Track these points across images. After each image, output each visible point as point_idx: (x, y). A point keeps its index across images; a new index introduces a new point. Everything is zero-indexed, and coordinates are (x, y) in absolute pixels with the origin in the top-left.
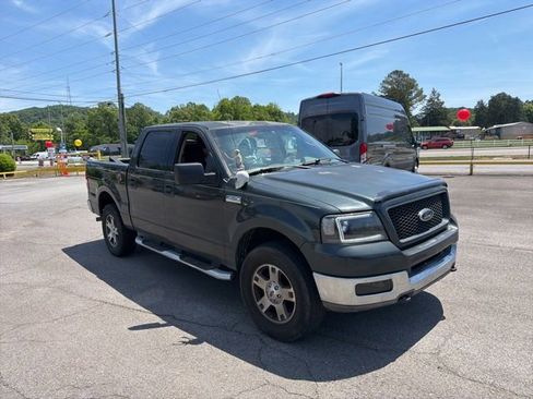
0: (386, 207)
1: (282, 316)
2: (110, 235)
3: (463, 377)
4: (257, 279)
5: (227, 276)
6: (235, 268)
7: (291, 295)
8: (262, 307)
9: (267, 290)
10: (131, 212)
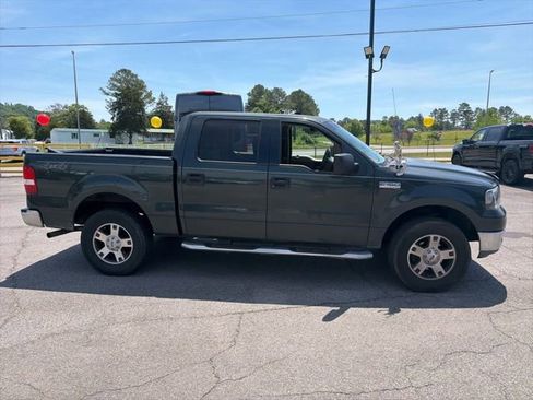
5: (370, 255)
6: (378, 247)
7: (451, 254)
8: (418, 271)
9: (425, 256)
10: (181, 213)
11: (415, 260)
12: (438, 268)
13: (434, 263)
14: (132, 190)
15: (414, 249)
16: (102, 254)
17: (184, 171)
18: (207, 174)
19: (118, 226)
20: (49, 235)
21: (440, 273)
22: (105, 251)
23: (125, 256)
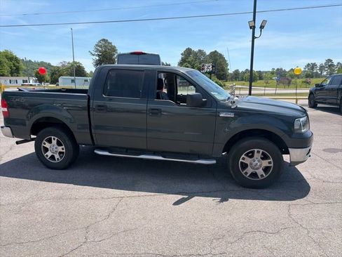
5: (214, 162)
7: (270, 163)
8: (246, 173)
9: (251, 164)
10: (93, 131)
11: (245, 166)
12: (260, 172)
13: (258, 169)
14: (63, 115)
15: (243, 159)
16: (47, 156)
17: (94, 103)
18: (108, 106)
19: (56, 138)
20: (17, 143)
21: (262, 176)
22: (49, 154)
23: (61, 157)
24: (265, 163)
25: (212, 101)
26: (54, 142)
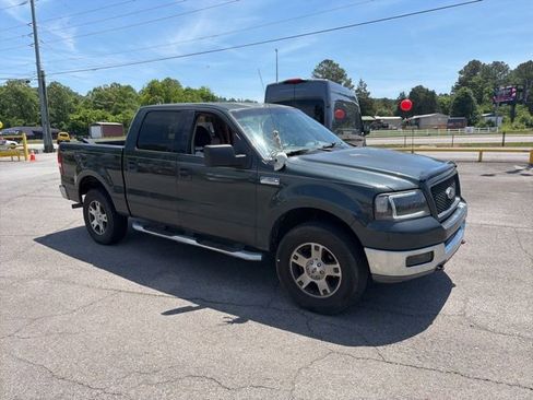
0: (430, 185)
1: (325, 291)
2: (95, 223)
3: (494, 331)
4: (296, 258)
5: (258, 257)
6: (267, 249)
7: (336, 270)
8: (301, 283)
9: (308, 268)
10: (127, 196)
11: (299, 270)
13: (318, 278)
16: (93, 225)
17: (127, 159)
19: (99, 204)
20: (74, 206)
23: (104, 229)
24: (329, 270)
25: (253, 156)
26: (98, 208)
